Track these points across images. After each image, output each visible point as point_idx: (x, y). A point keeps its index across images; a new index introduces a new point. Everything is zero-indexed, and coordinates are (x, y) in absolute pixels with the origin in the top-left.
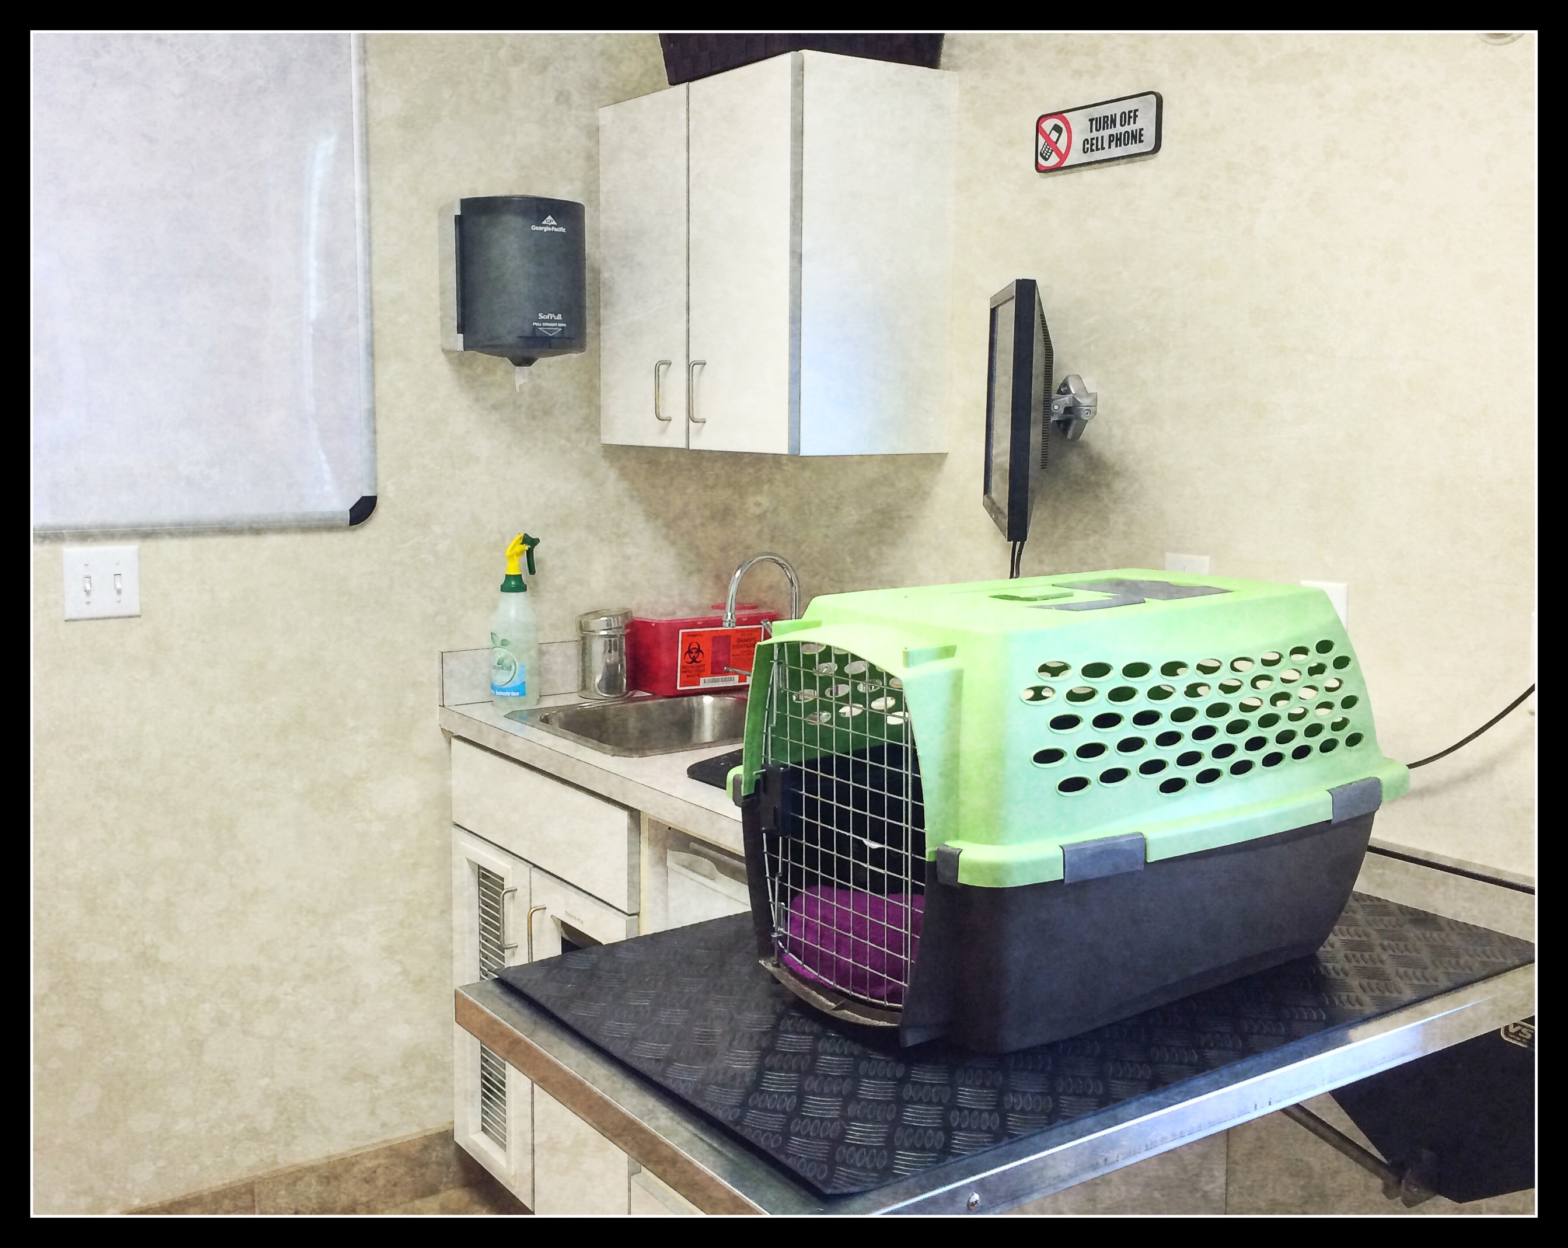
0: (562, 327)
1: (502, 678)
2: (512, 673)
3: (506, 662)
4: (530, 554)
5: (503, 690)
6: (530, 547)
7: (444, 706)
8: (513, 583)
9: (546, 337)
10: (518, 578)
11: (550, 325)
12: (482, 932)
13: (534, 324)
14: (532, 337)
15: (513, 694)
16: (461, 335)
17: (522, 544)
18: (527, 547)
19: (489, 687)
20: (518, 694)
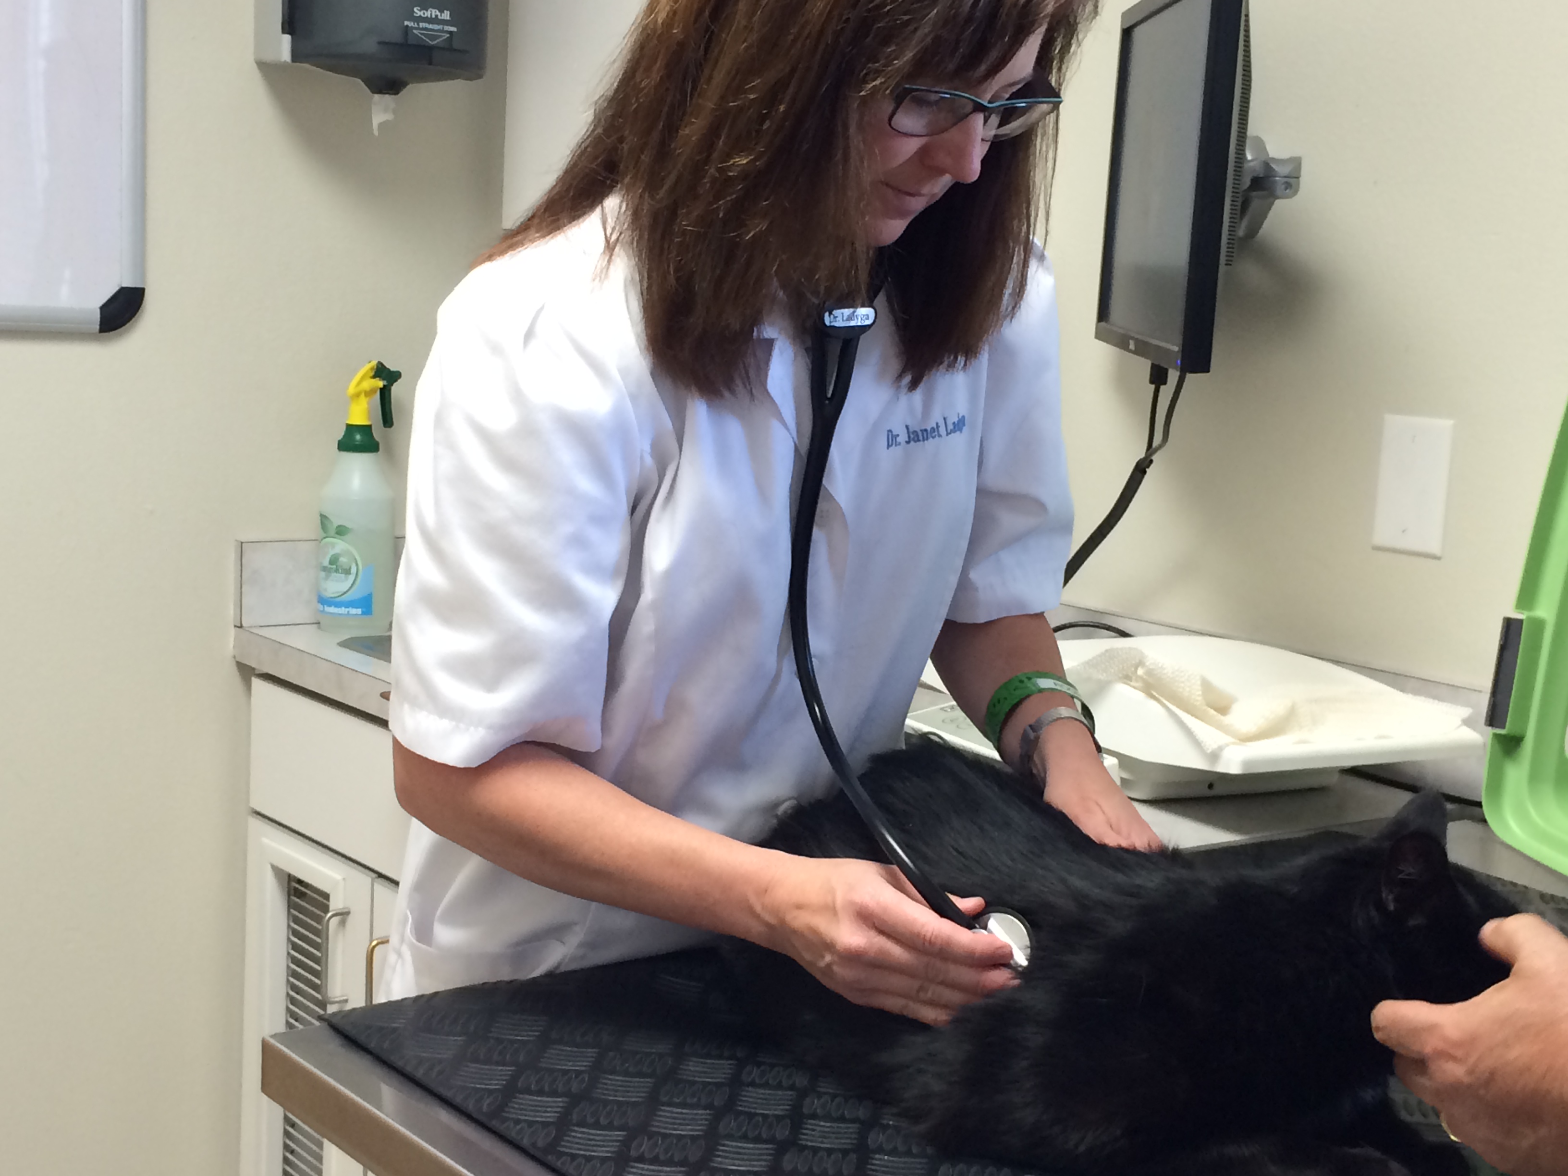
0: (451, 33)
1: (336, 586)
2: (351, 578)
3: (343, 560)
4: (385, 394)
5: (338, 605)
6: (385, 383)
7: (241, 627)
8: (358, 437)
9: (424, 46)
10: (366, 430)
11: (431, 26)
12: (292, 979)
13: (406, 23)
14: (401, 45)
15: (354, 611)
16: (287, 38)
17: (374, 377)
18: (381, 384)
19: (315, 600)
20: (359, 611)
